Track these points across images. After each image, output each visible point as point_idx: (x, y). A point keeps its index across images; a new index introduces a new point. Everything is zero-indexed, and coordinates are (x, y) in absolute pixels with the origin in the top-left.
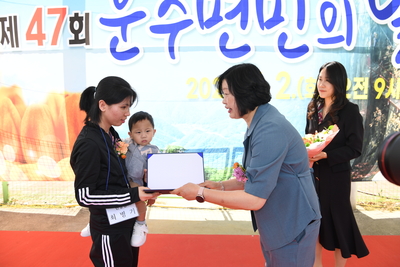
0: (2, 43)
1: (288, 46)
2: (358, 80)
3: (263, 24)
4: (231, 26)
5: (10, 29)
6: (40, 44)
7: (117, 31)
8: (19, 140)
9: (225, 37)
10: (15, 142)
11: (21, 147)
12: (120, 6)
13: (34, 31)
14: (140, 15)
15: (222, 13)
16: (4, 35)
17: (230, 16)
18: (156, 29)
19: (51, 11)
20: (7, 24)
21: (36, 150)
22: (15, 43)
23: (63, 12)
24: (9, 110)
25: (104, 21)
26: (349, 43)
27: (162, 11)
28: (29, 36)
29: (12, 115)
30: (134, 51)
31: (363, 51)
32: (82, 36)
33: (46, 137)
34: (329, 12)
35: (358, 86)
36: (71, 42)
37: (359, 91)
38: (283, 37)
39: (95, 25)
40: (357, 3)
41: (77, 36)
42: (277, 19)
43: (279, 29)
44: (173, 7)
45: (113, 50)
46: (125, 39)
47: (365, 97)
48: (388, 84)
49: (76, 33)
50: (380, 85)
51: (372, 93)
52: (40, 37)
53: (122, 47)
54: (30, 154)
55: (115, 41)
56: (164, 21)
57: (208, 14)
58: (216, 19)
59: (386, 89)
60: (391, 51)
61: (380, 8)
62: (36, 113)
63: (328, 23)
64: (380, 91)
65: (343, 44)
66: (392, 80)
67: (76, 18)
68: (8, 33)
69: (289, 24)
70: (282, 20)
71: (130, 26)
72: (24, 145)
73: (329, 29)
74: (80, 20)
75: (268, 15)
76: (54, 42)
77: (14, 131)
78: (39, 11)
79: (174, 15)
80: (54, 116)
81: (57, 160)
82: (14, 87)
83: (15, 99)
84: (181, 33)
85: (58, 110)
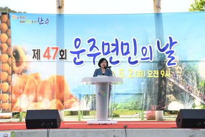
0: (33, 58)
1: (131, 61)
2: (155, 71)
3: (123, 54)
4: (113, 55)
5: (37, 53)
6: (49, 59)
7: (76, 56)
8: (36, 93)
9: (111, 58)
10: (34, 94)
11: (36, 96)
12: (77, 47)
13: (47, 55)
14: (84, 51)
15: (110, 51)
16: (34, 55)
17: (113, 51)
18: (89, 55)
19: (53, 48)
20: (36, 52)
21: (43, 96)
22: (39, 58)
23: (57, 49)
24: (34, 82)
25: (71, 52)
26: (151, 60)
27: (91, 49)
28: (44, 56)
29: (34, 84)
30: (82, 62)
31: (156, 62)
32: (64, 57)
33: (48, 91)
34: (144, 50)
35: (155, 73)
36: (60, 59)
37: (156, 75)
38: (130, 58)
39: (68, 53)
40: (154, 47)
41: (62, 57)
42: (128, 52)
43: (128, 56)
44: (94, 48)
45: (75, 62)
46: (79, 58)
47: (158, 77)
48: (165, 72)
49: (62, 56)
50: (163, 73)
51: (160, 75)
52: (49, 57)
53: (77, 61)
54: (40, 98)
55: (75, 59)
56: (91, 53)
57: (106, 51)
58: (108, 52)
59: (165, 74)
60: (166, 62)
61: (161, 48)
62: (45, 82)
63: (144, 53)
64: (163, 75)
65: (149, 60)
66: (167, 71)
67: (62, 51)
68: (36, 55)
69: (132, 54)
70: (129, 53)
71: (80, 54)
72: (38, 94)
73: (144, 55)
74: (63, 51)
75: (125, 51)
76: (54, 58)
77: (35, 89)
78: (48, 48)
79: (95, 51)
80: (52, 84)
81: (51, 100)
82: (37, 73)
83: (37, 78)
84: (97, 57)
85: (54, 81)
